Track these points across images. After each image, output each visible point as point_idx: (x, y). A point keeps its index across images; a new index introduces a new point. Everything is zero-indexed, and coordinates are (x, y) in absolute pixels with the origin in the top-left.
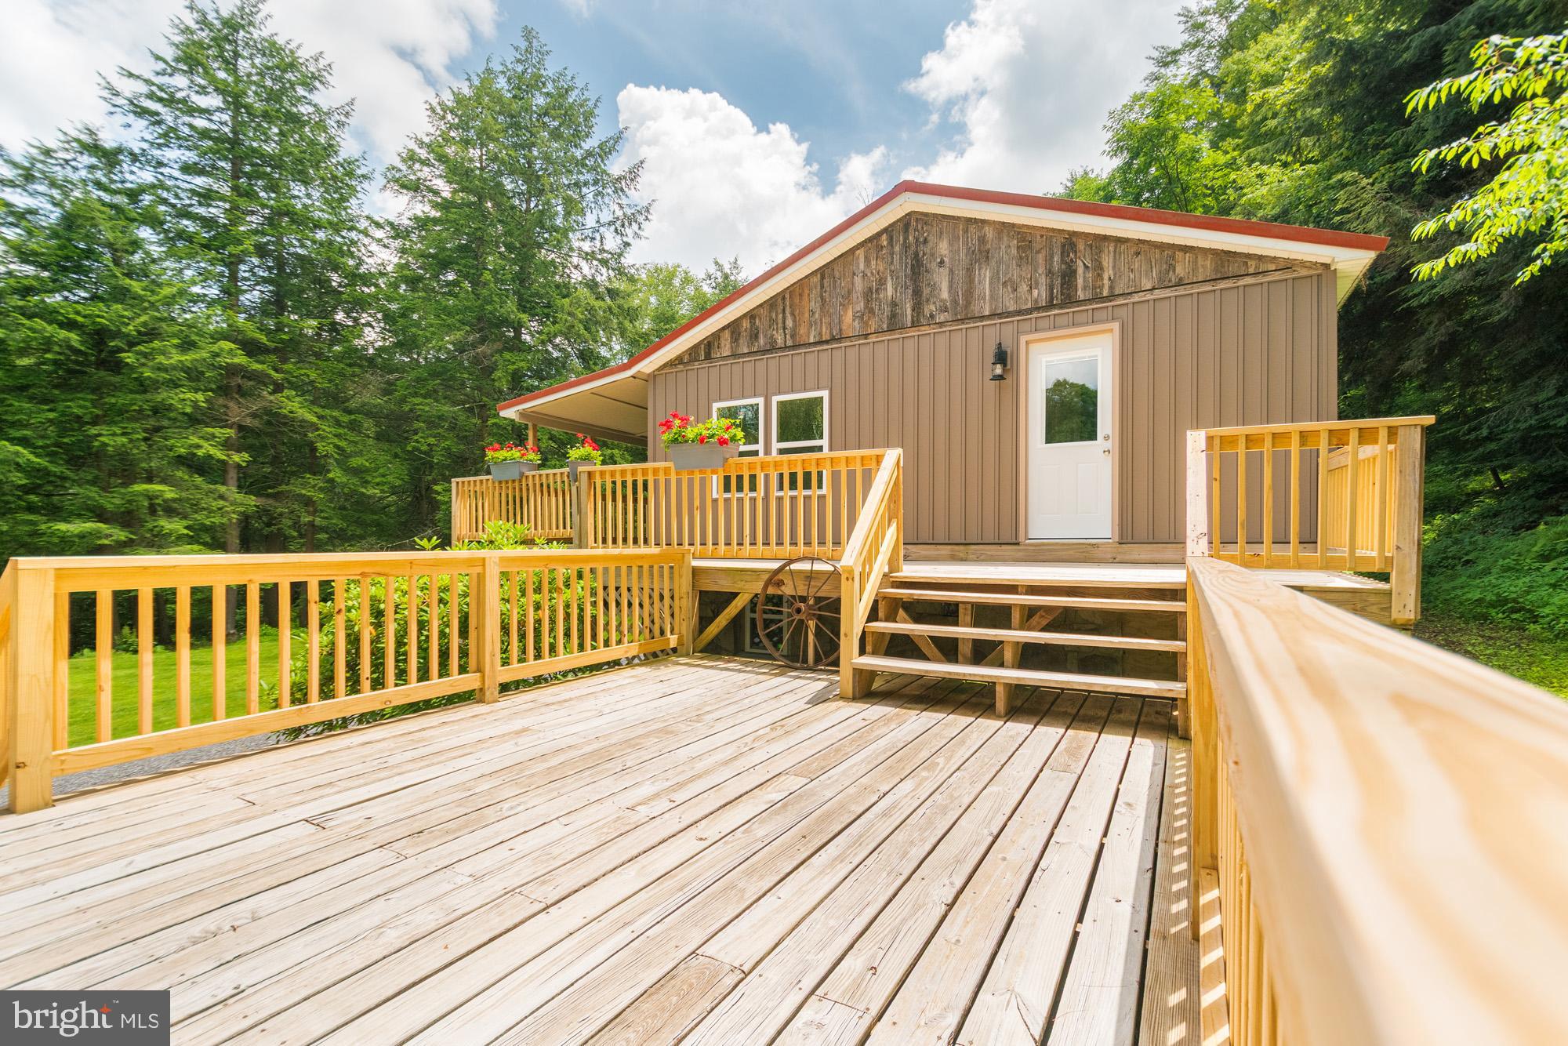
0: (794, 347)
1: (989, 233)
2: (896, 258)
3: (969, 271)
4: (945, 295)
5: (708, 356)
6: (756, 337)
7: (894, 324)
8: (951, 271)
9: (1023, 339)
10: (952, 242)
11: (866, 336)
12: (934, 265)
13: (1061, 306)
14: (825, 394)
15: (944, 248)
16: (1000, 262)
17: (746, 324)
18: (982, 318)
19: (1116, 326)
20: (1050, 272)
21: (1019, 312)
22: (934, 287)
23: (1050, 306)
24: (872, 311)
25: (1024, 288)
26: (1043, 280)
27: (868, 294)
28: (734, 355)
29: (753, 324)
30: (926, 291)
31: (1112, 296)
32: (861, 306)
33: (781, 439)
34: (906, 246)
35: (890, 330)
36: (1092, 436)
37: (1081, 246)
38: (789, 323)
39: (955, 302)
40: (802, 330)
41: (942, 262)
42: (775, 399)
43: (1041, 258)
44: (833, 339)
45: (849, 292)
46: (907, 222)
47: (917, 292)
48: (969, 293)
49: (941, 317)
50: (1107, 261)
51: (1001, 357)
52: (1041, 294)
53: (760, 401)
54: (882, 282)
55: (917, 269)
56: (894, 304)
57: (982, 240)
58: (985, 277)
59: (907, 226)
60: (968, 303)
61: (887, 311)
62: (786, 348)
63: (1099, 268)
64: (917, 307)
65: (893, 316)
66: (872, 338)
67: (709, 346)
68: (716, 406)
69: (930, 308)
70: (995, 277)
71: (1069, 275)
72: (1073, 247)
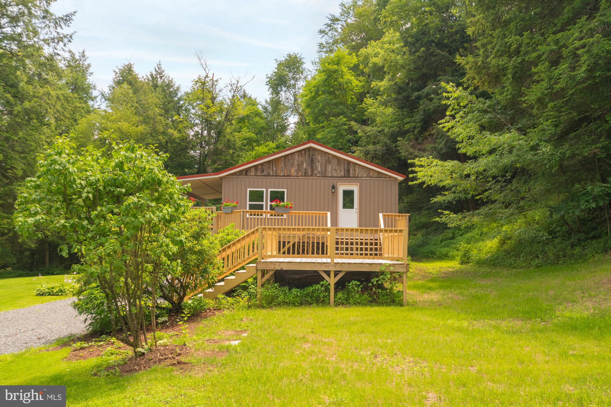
0: (276, 176)
1: (330, 156)
2: (307, 158)
3: (326, 165)
4: (319, 169)
5: (246, 174)
6: (263, 171)
7: (306, 174)
8: (321, 164)
9: (338, 184)
10: (321, 157)
11: (298, 176)
12: (317, 161)
13: (347, 177)
14: (285, 190)
15: (319, 158)
16: (333, 164)
17: (260, 167)
18: (329, 177)
19: (358, 184)
20: (344, 169)
21: (337, 177)
22: (316, 167)
23: (344, 177)
24: (299, 170)
25: (339, 171)
26: (343, 170)
27: (299, 165)
28: (256, 175)
29: (262, 167)
30: (314, 168)
31: (357, 177)
32: (297, 168)
33: (271, 202)
34: (309, 155)
35: (305, 176)
36: (353, 208)
37: (351, 164)
38: (274, 169)
39: (322, 172)
40: (279, 172)
41: (319, 161)
42: (269, 190)
43: (342, 165)
44: (288, 176)
45: (293, 164)
46: (310, 148)
47: (312, 168)
48: (325, 170)
49: (318, 175)
50: (357, 169)
51: (333, 187)
52: (342, 173)
53: (264, 190)
54: (302, 163)
55: (312, 162)
56: (306, 169)
57: (329, 158)
58: (329, 168)
59: (309, 151)
60: (325, 173)
61: (304, 171)
62: (273, 176)
63: (355, 170)
64: (312, 171)
65: (305, 172)
66: (300, 177)
67: (247, 171)
68: (248, 190)
69: (315, 172)
70: (332, 167)
71: (348, 171)
72: (350, 164)
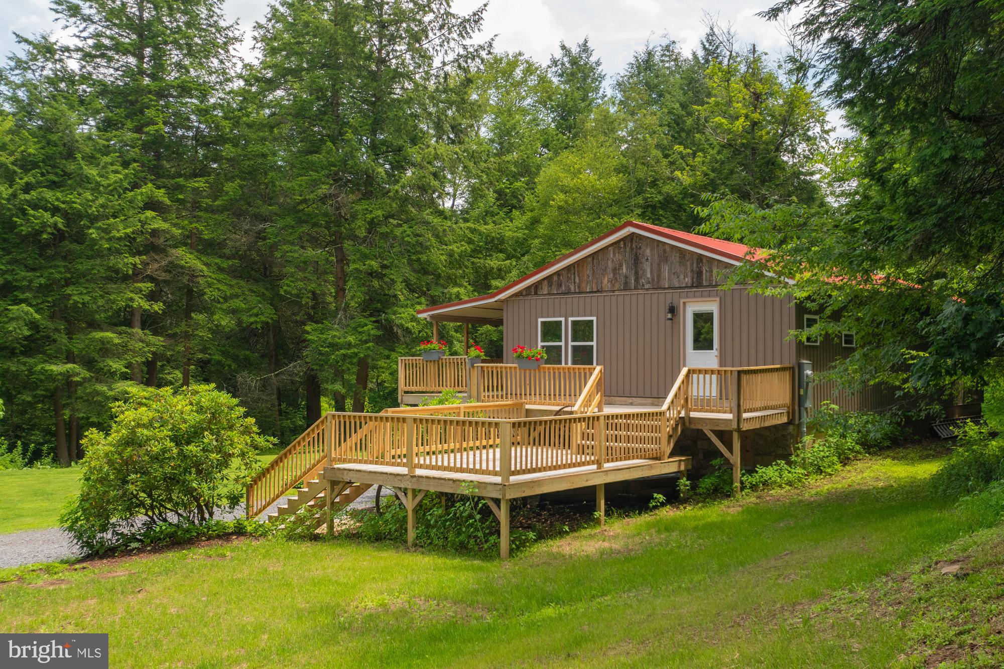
0: (579, 293)
1: (668, 249)
2: (627, 254)
3: (659, 265)
4: (649, 275)
5: (536, 293)
6: (561, 285)
7: (626, 287)
8: (651, 264)
9: (682, 301)
10: (652, 249)
11: (614, 291)
12: (644, 261)
13: (697, 287)
14: (594, 319)
15: (648, 252)
16: (672, 263)
17: (555, 278)
18: (665, 289)
19: (718, 299)
20: (692, 271)
21: (680, 288)
22: (644, 271)
23: (692, 287)
24: (616, 279)
25: (682, 277)
26: (689, 274)
27: (615, 270)
28: (550, 294)
29: (559, 278)
30: (641, 272)
31: (716, 286)
32: (611, 276)
33: (573, 341)
34: (632, 249)
35: (625, 290)
36: (712, 349)
37: (704, 261)
38: (577, 280)
39: (653, 279)
40: (583, 285)
41: (647, 260)
42: (570, 319)
43: (688, 263)
44: (598, 291)
45: (606, 268)
46: (632, 236)
47: (636, 273)
48: (659, 276)
49: (647, 286)
50: (714, 269)
51: (672, 310)
52: (688, 280)
53: (563, 319)
54: (621, 265)
55: (636, 262)
56: (626, 277)
57: (665, 251)
58: (666, 270)
59: (632, 239)
60: (659, 281)
61: (623, 280)
62: (575, 293)
63: (711, 271)
64: (637, 280)
65: (626, 283)
66: (617, 293)
67: (537, 286)
68: (540, 320)
69: (642, 281)
70: (670, 269)
71: (700, 273)
72: (701, 260)
